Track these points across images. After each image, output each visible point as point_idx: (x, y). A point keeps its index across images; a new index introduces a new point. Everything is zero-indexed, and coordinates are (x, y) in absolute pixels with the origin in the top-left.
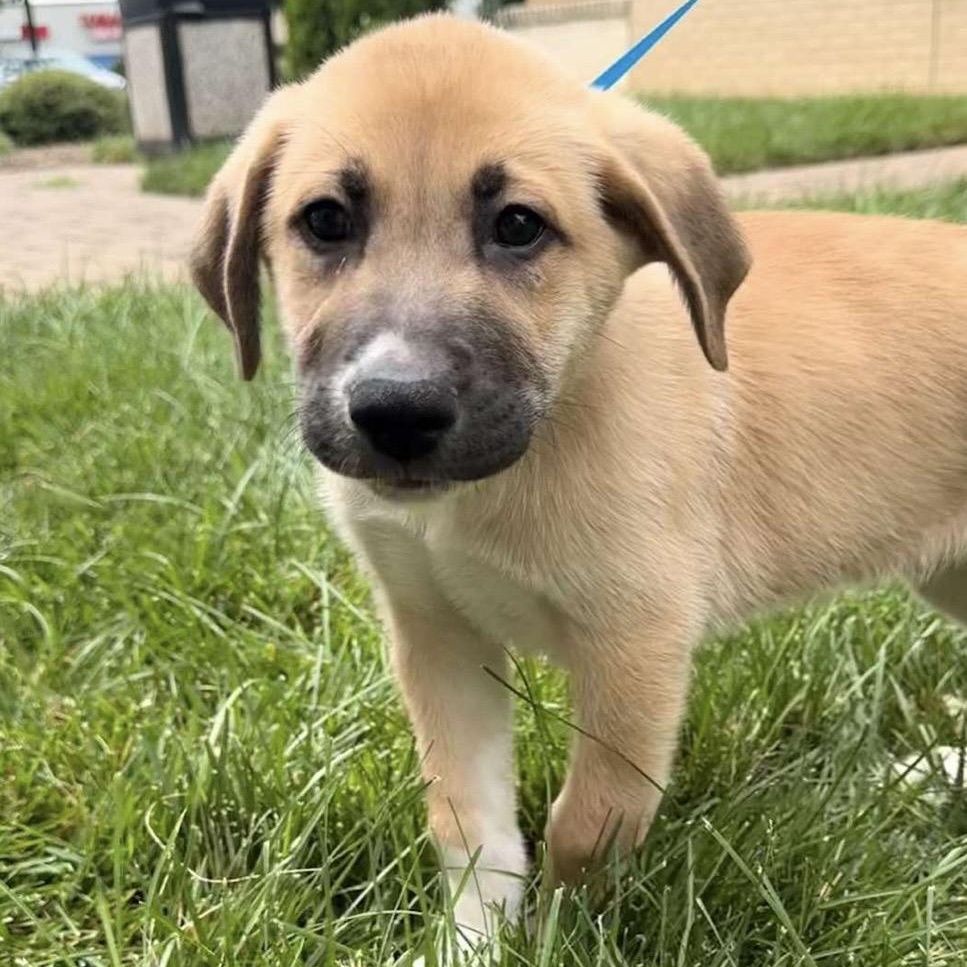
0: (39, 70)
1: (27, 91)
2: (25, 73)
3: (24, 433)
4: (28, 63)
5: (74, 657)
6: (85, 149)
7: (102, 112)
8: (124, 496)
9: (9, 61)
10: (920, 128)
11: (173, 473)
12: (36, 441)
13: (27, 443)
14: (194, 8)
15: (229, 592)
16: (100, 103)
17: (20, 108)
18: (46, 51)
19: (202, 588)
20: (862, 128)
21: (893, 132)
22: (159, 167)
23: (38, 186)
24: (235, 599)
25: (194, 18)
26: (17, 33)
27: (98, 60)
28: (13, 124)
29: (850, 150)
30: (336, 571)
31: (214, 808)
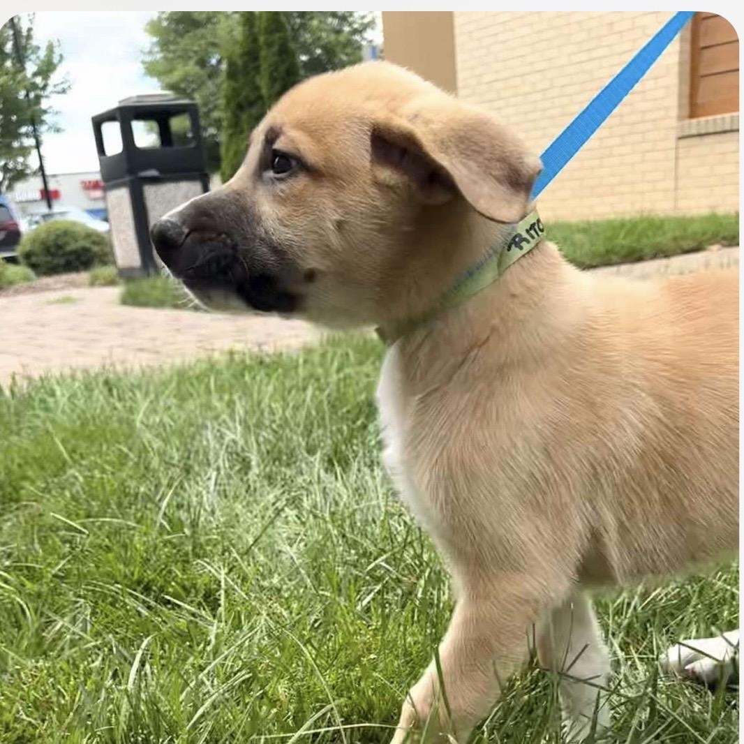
0: (52, 220)
1: (43, 235)
2: (42, 223)
3: (25, 478)
4: (45, 216)
5: (49, 633)
6: (84, 276)
7: (96, 249)
8: (91, 520)
9: (32, 215)
10: (663, 240)
11: (126, 502)
12: (33, 482)
13: (26, 484)
14: (153, 173)
15: (159, 585)
16: (94, 243)
17: (37, 248)
18: (57, 208)
19: (139, 582)
20: (623, 241)
21: (647, 243)
22: (133, 286)
23: (50, 303)
24: (162, 589)
25: (154, 181)
26: (37, 196)
27: (93, 212)
28: (34, 260)
29: (615, 258)
30: (234, 567)
31: (133, 736)
